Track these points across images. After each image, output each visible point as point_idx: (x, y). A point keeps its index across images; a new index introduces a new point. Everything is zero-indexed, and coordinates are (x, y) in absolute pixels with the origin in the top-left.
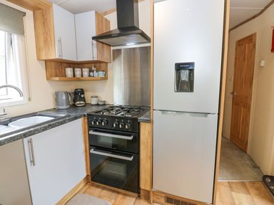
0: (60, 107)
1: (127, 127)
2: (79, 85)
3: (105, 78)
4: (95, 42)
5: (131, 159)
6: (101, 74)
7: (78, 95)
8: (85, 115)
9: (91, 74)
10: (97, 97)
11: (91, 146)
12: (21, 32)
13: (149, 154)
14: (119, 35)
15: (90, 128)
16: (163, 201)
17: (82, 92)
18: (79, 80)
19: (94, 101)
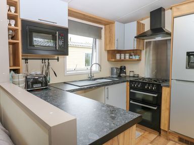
0: (113, 76)
1: (154, 88)
2: (123, 64)
3: (140, 60)
4: (135, 39)
5: (155, 108)
6: (137, 57)
7: (122, 70)
8: (128, 81)
9: (131, 57)
10: (133, 72)
11: (131, 99)
12: (100, 37)
13: (168, 106)
14: (151, 35)
15: (131, 88)
16: (177, 140)
17: (125, 68)
18: (123, 61)
19: (132, 74)
